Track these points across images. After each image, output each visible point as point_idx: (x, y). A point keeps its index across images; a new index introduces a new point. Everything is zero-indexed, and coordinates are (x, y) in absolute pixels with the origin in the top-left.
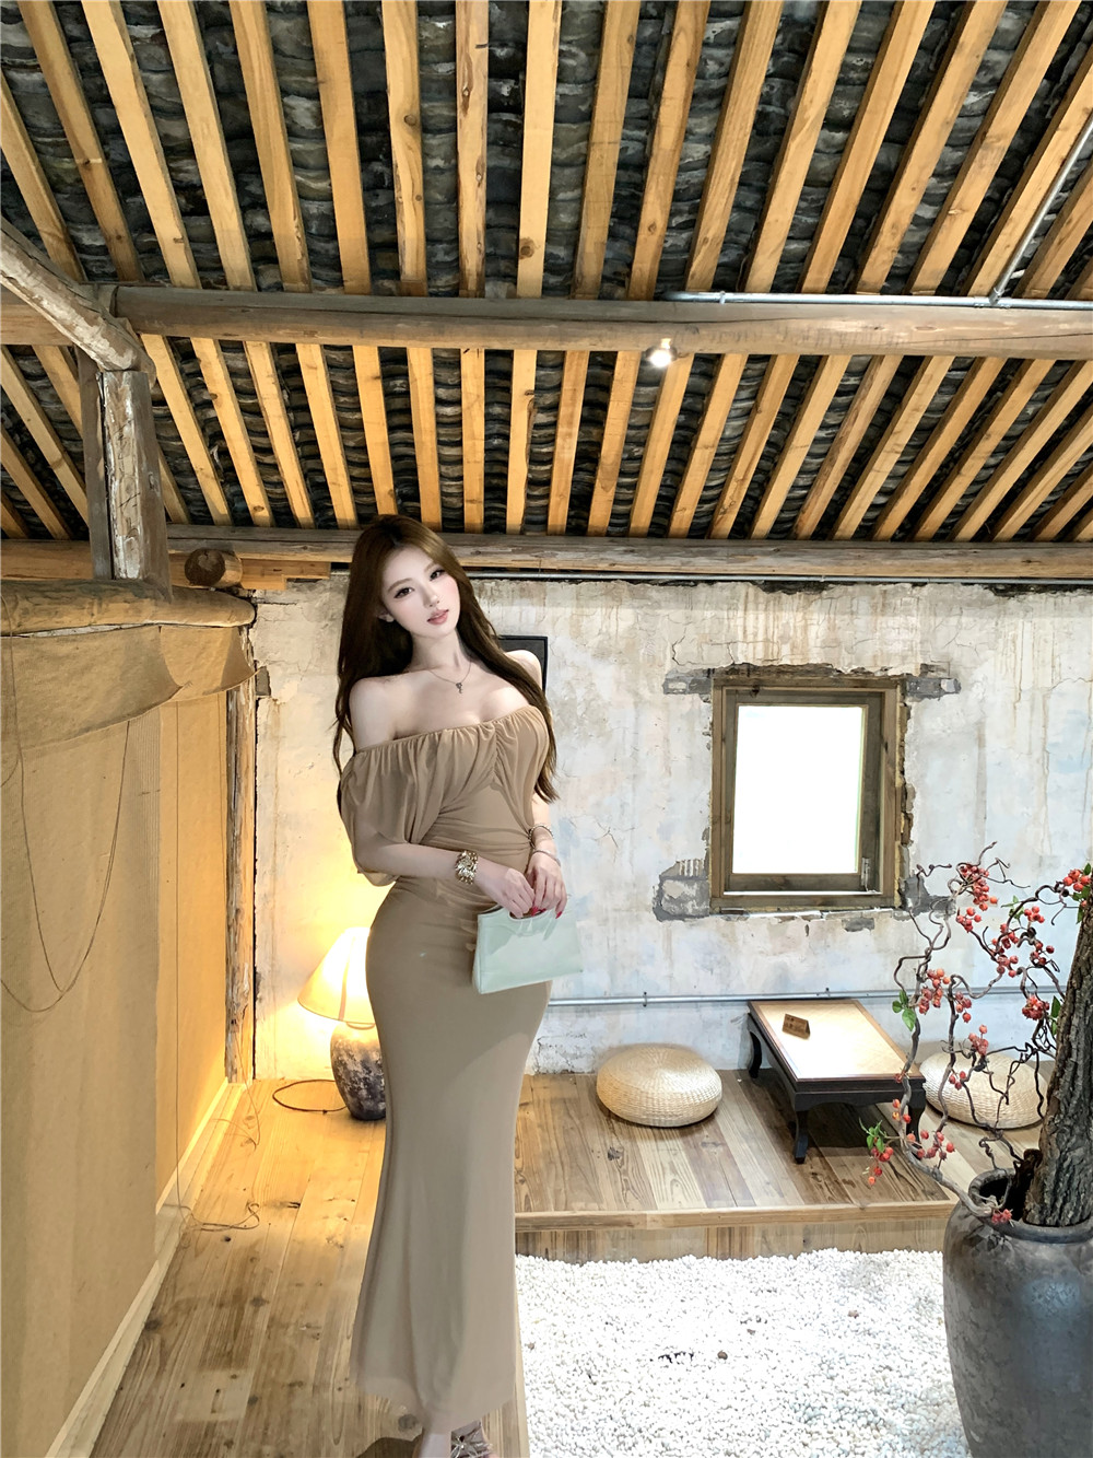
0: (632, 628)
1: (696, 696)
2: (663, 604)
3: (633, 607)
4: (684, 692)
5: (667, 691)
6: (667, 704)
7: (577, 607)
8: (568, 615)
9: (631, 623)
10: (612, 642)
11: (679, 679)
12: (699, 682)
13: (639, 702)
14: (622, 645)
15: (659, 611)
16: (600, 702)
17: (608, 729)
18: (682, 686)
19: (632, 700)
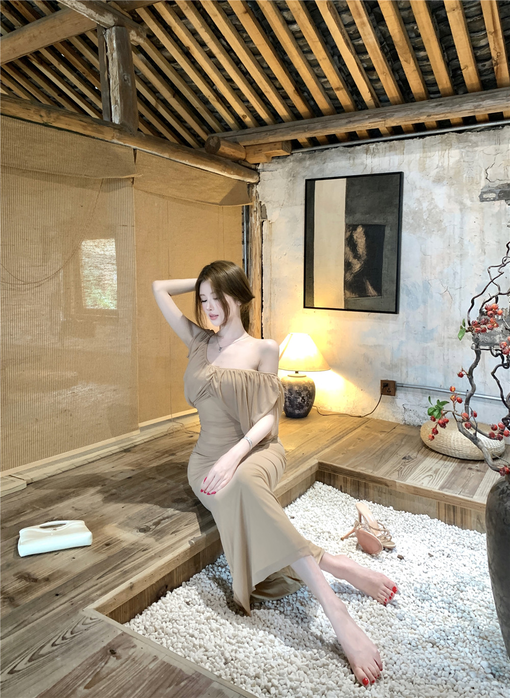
0: (459, 161)
1: (503, 202)
2: (479, 143)
3: (459, 149)
4: (494, 200)
5: (482, 200)
6: (482, 208)
7: (423, 153)
8: (418, 158)
9: (457, 158)
10: (446, 172)
11: (491, 191)
12: (505, 192)
13: (463, 208)
14: (452, 173)
15: (476, 149)
16: (437, 210)
17: (443, 227)
18: (493, 195)
19: (459, 207)
